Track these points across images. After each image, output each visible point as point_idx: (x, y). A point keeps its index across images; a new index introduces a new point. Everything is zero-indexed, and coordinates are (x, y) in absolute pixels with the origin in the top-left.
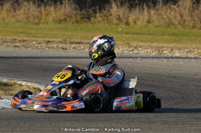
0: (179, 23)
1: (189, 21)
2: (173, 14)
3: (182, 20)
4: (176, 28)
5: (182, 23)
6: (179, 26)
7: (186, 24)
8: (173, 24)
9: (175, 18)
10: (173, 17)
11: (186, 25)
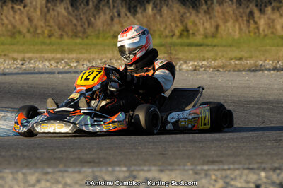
0: (29, 31)
1: (42, 27)
2: (17, 17)
3: (31, 26)
4: (24, 37)
5: (32, 30)
6: (28, 35)
7: (39, 31)
8: (20, 32)
9: (22, 23)
10: (18, 22)
11: (38, 34)
